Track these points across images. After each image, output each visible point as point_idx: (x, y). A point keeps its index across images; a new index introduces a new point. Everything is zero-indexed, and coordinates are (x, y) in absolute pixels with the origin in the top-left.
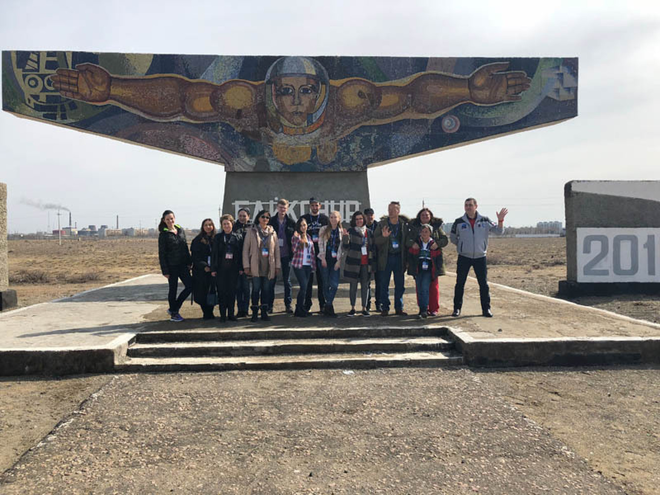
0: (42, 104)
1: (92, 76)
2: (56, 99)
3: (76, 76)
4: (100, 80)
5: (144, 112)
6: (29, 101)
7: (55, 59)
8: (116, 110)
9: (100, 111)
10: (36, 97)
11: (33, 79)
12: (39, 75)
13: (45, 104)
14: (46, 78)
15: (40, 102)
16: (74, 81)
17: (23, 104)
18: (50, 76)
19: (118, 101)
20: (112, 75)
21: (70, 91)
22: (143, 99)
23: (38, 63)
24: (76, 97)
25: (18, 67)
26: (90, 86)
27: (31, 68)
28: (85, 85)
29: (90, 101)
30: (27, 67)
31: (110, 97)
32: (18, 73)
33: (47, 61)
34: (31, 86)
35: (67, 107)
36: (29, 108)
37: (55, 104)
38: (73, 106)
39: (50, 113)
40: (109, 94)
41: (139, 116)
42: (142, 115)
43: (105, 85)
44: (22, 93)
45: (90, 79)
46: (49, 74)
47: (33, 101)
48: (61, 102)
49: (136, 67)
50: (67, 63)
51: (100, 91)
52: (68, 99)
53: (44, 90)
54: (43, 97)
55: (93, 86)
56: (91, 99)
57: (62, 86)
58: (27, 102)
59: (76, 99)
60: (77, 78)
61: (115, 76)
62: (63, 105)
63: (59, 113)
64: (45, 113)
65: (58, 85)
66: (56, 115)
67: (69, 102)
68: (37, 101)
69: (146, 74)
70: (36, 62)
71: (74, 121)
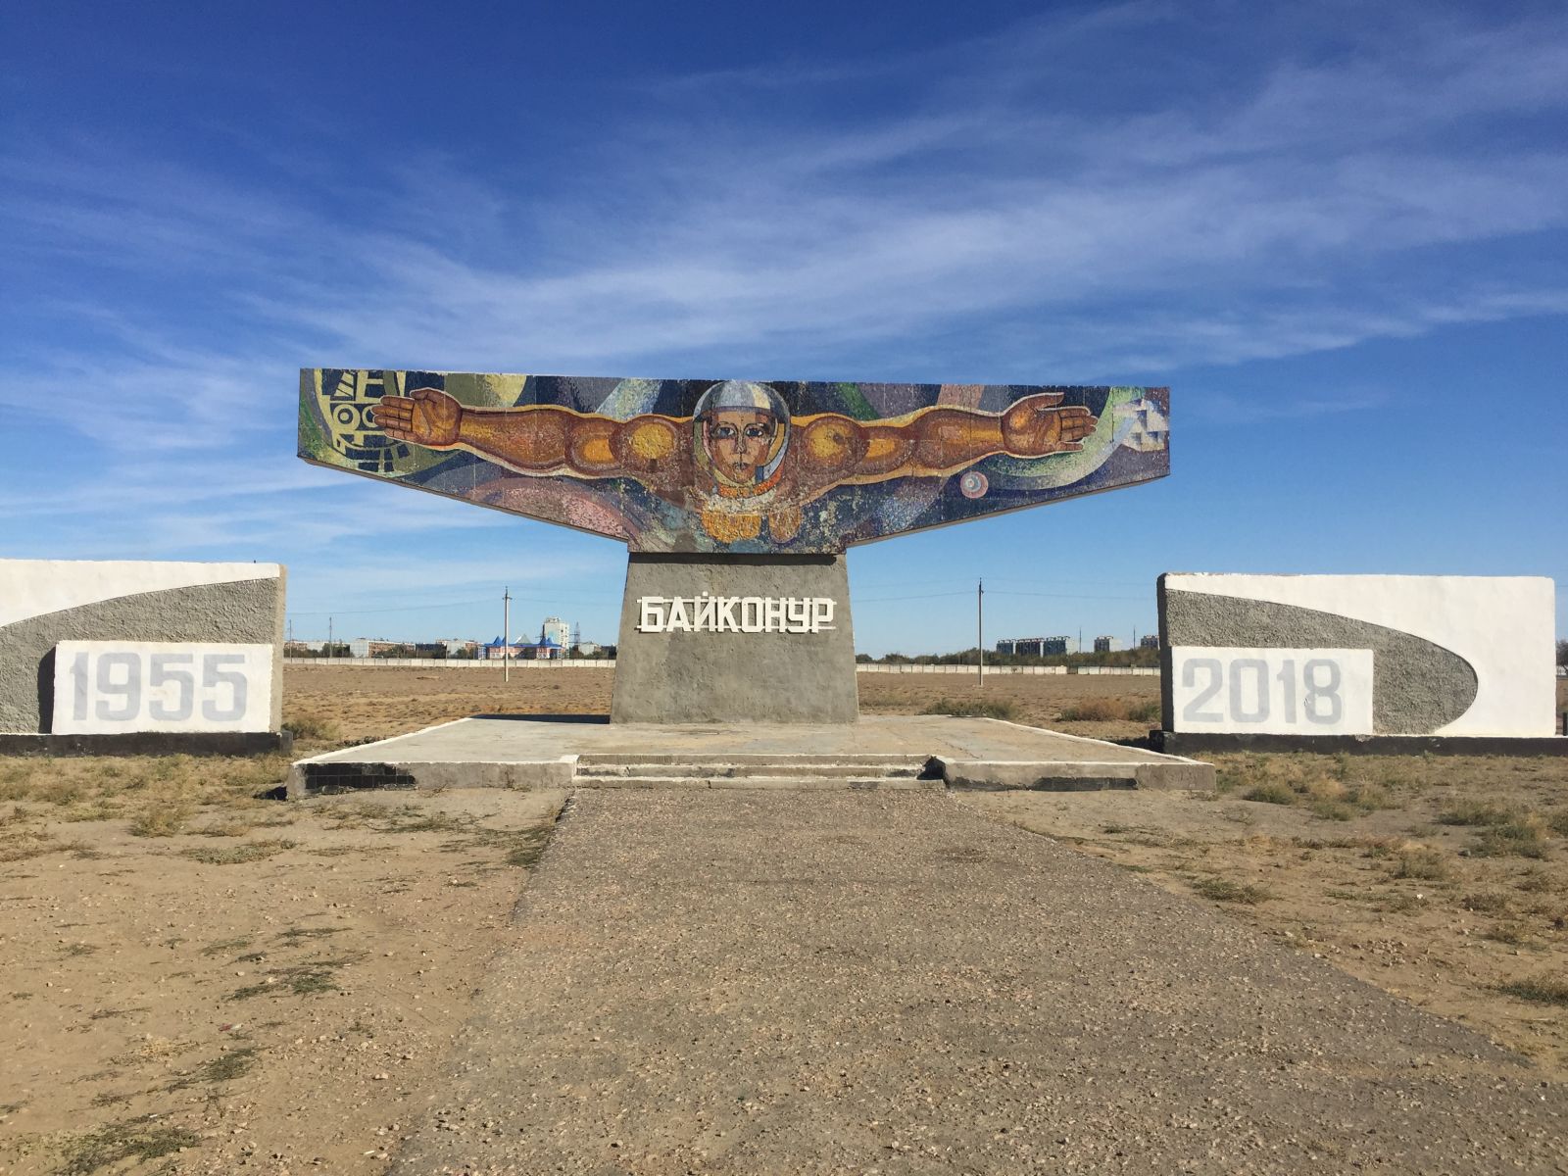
0: (358, 448)
1: (434, 408)
2: (378, 441)
4: (444, 412)
5: (510, 462)
6: (339, 443)
7: (380, 382)
8: (466, 458)
9: (443, 459)
10: (349, 438)
11: (347, 411)
12: (356, 406)
13: (362, 449)
14: (366, 409)
15: (355, 445)
16: (406, 415)
17: (330, 449)
18: (370, 408)
19: (471, 444)
20: (463, 406)
21: (400, 429)
22: (508, 443)
23: (354, 387)
24: (408, 438)
25: (325, 392)
26: (431, 423)
27: (343, 395)
28: (423, 419)
29: (431, 444)
30: (338, 394)
31: (457, 439)
32: (324, 401)
33: (367, 385)
34: (342, 422)
35: (395, 453)
36: (338, 455)
37: (377, 449)
38: (403, 451)
39: (369, 461)
40: (457, 435)
41: (502, 468)
42: (506, 465)
43: (452, 421)
44: (329, 432)
45: (430, 411)
47: (344, 443)
48: (386, 446)
49: (500, 395)
50: (397, 388)
51: (445, 430)
52: (396, 442)
53: (362, 427)
54: (359, 438)
55: (434, 422)
56: (430, 442)
57: (388, 422)
58: (335, 445)
59: (410, 441)
60: (412, 411)
61: (468, 407)
62: (389, 450)
63: (382, 461)
64: (361, 461)
65: (382, 421)
66: (378, 464)
68: (350, 442)
69: (514, 406)
70: (350, 386)
71: (404, 474)
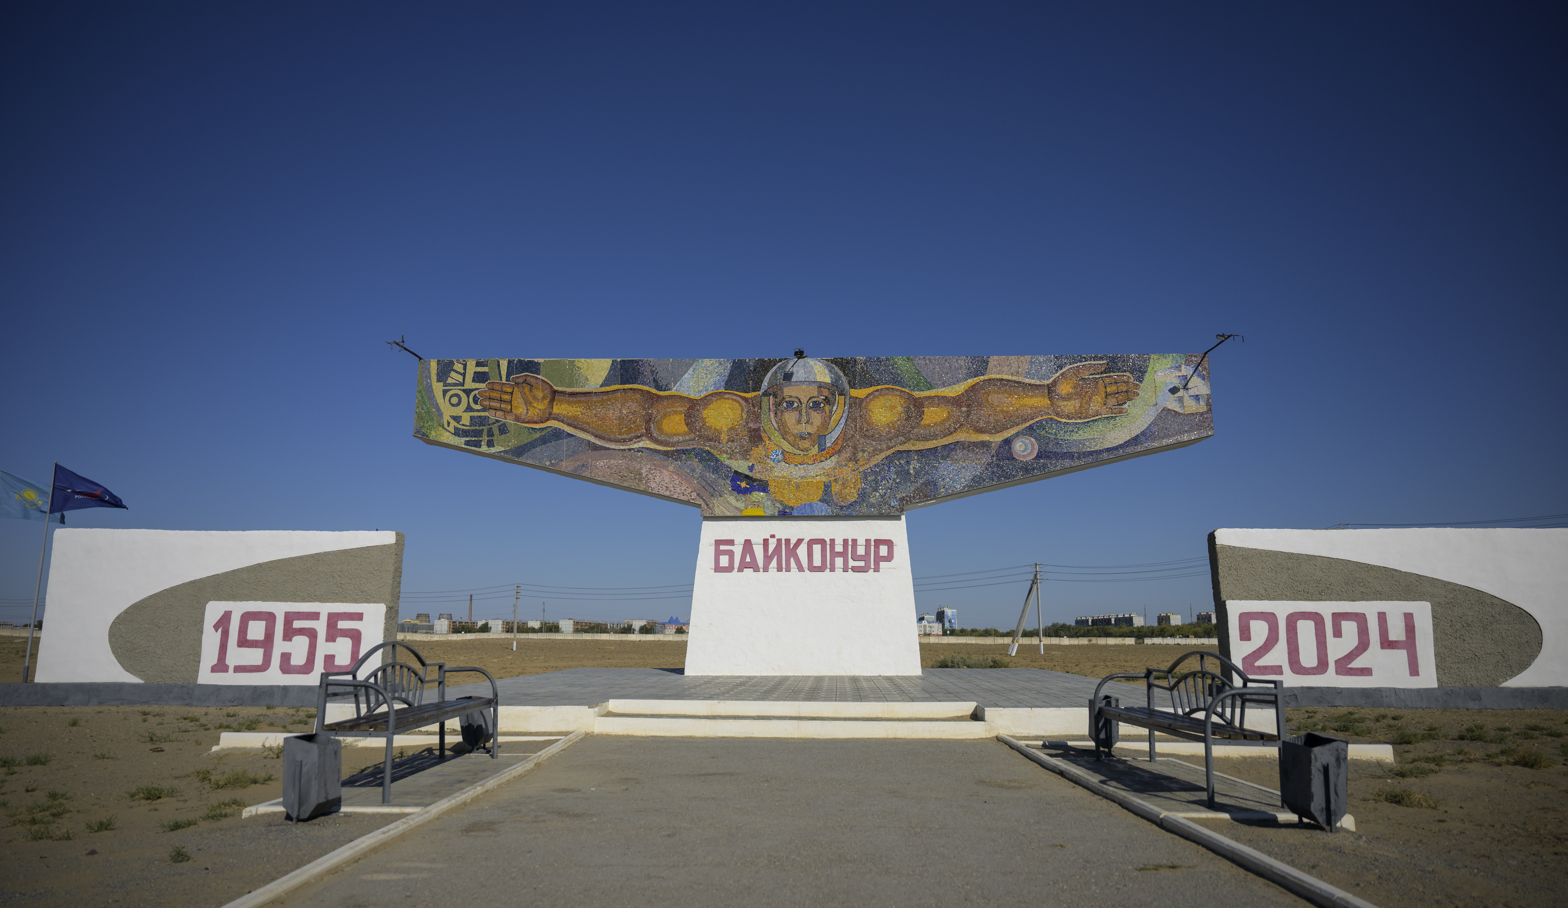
0: (464, 428)
1: (531, 391)
2: (482, 421)
3: (510, 390)
4: (540, 395)
5: (596, 436)
6: (449, 423)
7: (485, 369)
8: (557, 434)
9: (538, 435)
10: (457, 419)
11: (457, 395)
12: (464, 391)
13: (467, 428)
15: (463, 425)
16: (506, 397)
17: (441, 429)
19: (563, 421)
20: (556, 388)
21: (501, 410)
22: (595, 419)
23: (464, 375)
24: (508, 417)
25: (439, 380)
26: (528, 403)
27: (454, 381)
28: (521, 400)
29: (527, 423)
30: (450, 381)
31: (550, 417)
32: (438, 387)
33: (475, 373)
34: (453, 405)
35: (496, 431)
36: (448, 434)
37: (481, 428)
38: (503, 430)
39: (473, 439)
40: (550, 414)
41: (589, 441)
42: (592, 439)
43: (546, 402)
44: (440, 415)
45: (528, 393)
46: (477, 389)
47: (453, 423)
48: (489, 425)
49: (589, 377)
51: (540, 410)
53: (469, 409)
54: (466, 419)
55: (531, 403)
56: (527, 420)
57: (491, 404)
58: (446, 426)
59: (510, 421)
60: (512, 393)
61: (560, 389)
62: (491, 428)
63: (485, 438)
64: (468, 439)
65: (487, 403)
66: (481, 441)
67: (500, 423)
68: (458, 423)
69: (601, 386)
70: (461, 374)
71: (503, 449)
